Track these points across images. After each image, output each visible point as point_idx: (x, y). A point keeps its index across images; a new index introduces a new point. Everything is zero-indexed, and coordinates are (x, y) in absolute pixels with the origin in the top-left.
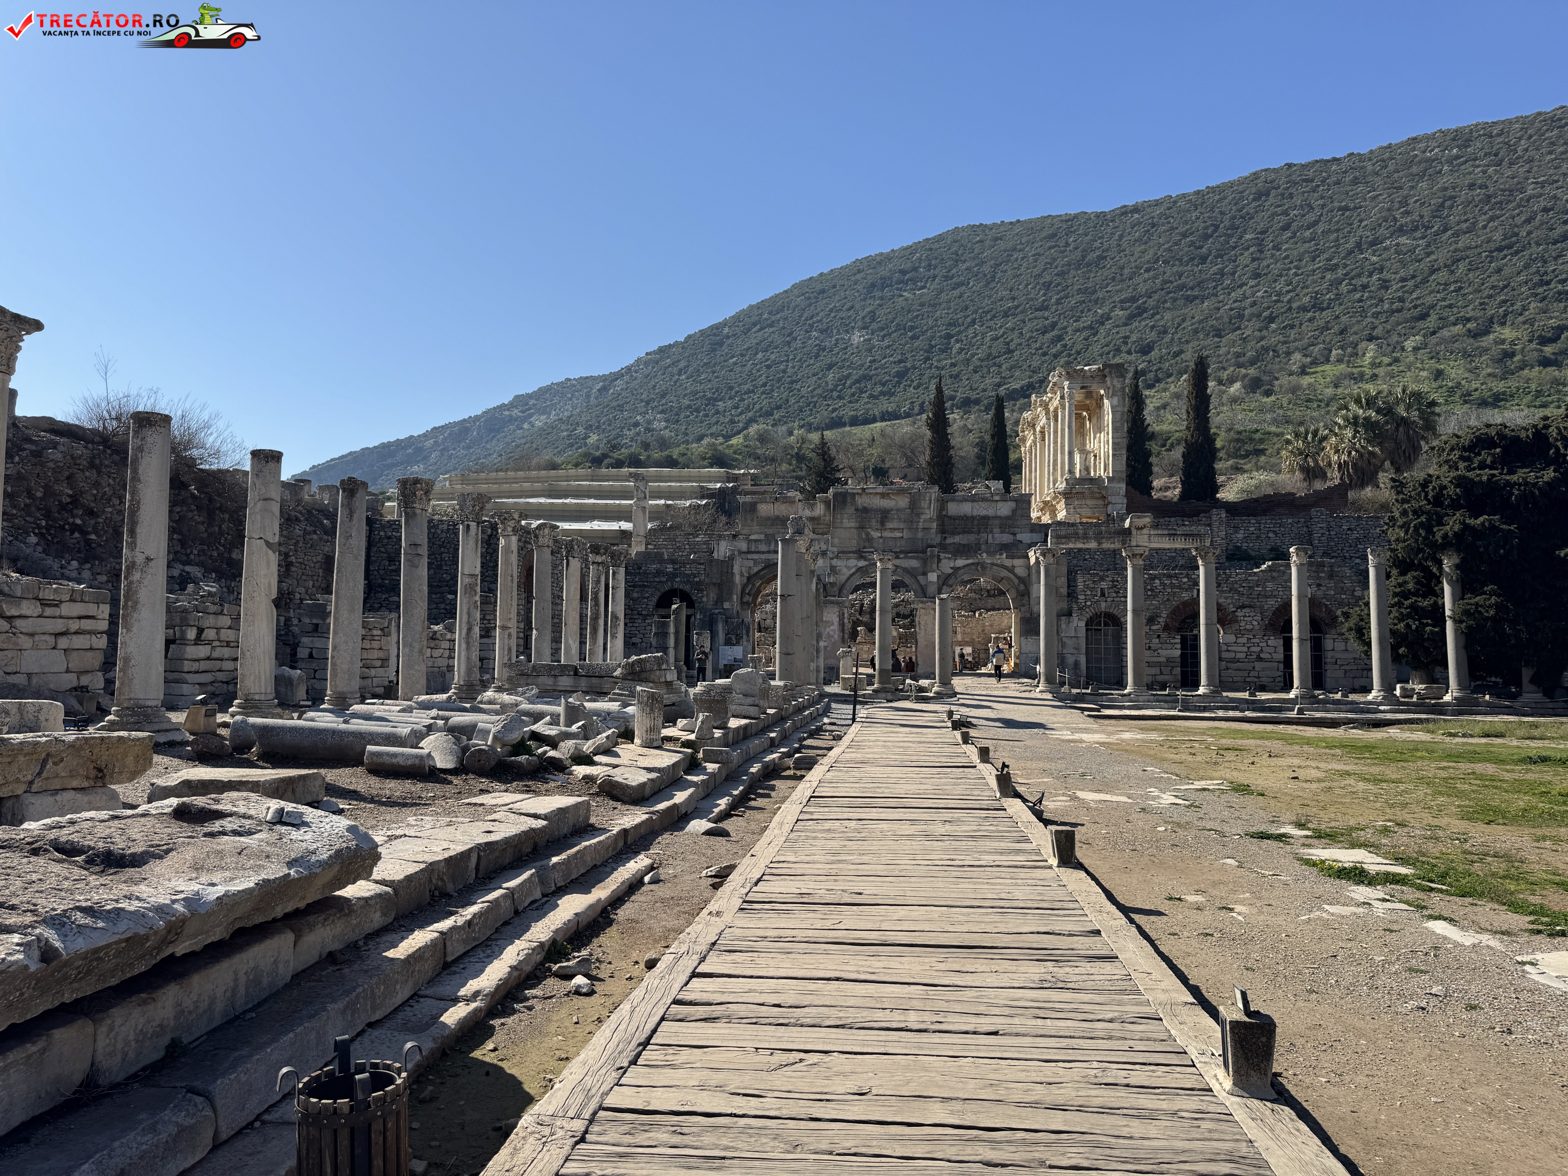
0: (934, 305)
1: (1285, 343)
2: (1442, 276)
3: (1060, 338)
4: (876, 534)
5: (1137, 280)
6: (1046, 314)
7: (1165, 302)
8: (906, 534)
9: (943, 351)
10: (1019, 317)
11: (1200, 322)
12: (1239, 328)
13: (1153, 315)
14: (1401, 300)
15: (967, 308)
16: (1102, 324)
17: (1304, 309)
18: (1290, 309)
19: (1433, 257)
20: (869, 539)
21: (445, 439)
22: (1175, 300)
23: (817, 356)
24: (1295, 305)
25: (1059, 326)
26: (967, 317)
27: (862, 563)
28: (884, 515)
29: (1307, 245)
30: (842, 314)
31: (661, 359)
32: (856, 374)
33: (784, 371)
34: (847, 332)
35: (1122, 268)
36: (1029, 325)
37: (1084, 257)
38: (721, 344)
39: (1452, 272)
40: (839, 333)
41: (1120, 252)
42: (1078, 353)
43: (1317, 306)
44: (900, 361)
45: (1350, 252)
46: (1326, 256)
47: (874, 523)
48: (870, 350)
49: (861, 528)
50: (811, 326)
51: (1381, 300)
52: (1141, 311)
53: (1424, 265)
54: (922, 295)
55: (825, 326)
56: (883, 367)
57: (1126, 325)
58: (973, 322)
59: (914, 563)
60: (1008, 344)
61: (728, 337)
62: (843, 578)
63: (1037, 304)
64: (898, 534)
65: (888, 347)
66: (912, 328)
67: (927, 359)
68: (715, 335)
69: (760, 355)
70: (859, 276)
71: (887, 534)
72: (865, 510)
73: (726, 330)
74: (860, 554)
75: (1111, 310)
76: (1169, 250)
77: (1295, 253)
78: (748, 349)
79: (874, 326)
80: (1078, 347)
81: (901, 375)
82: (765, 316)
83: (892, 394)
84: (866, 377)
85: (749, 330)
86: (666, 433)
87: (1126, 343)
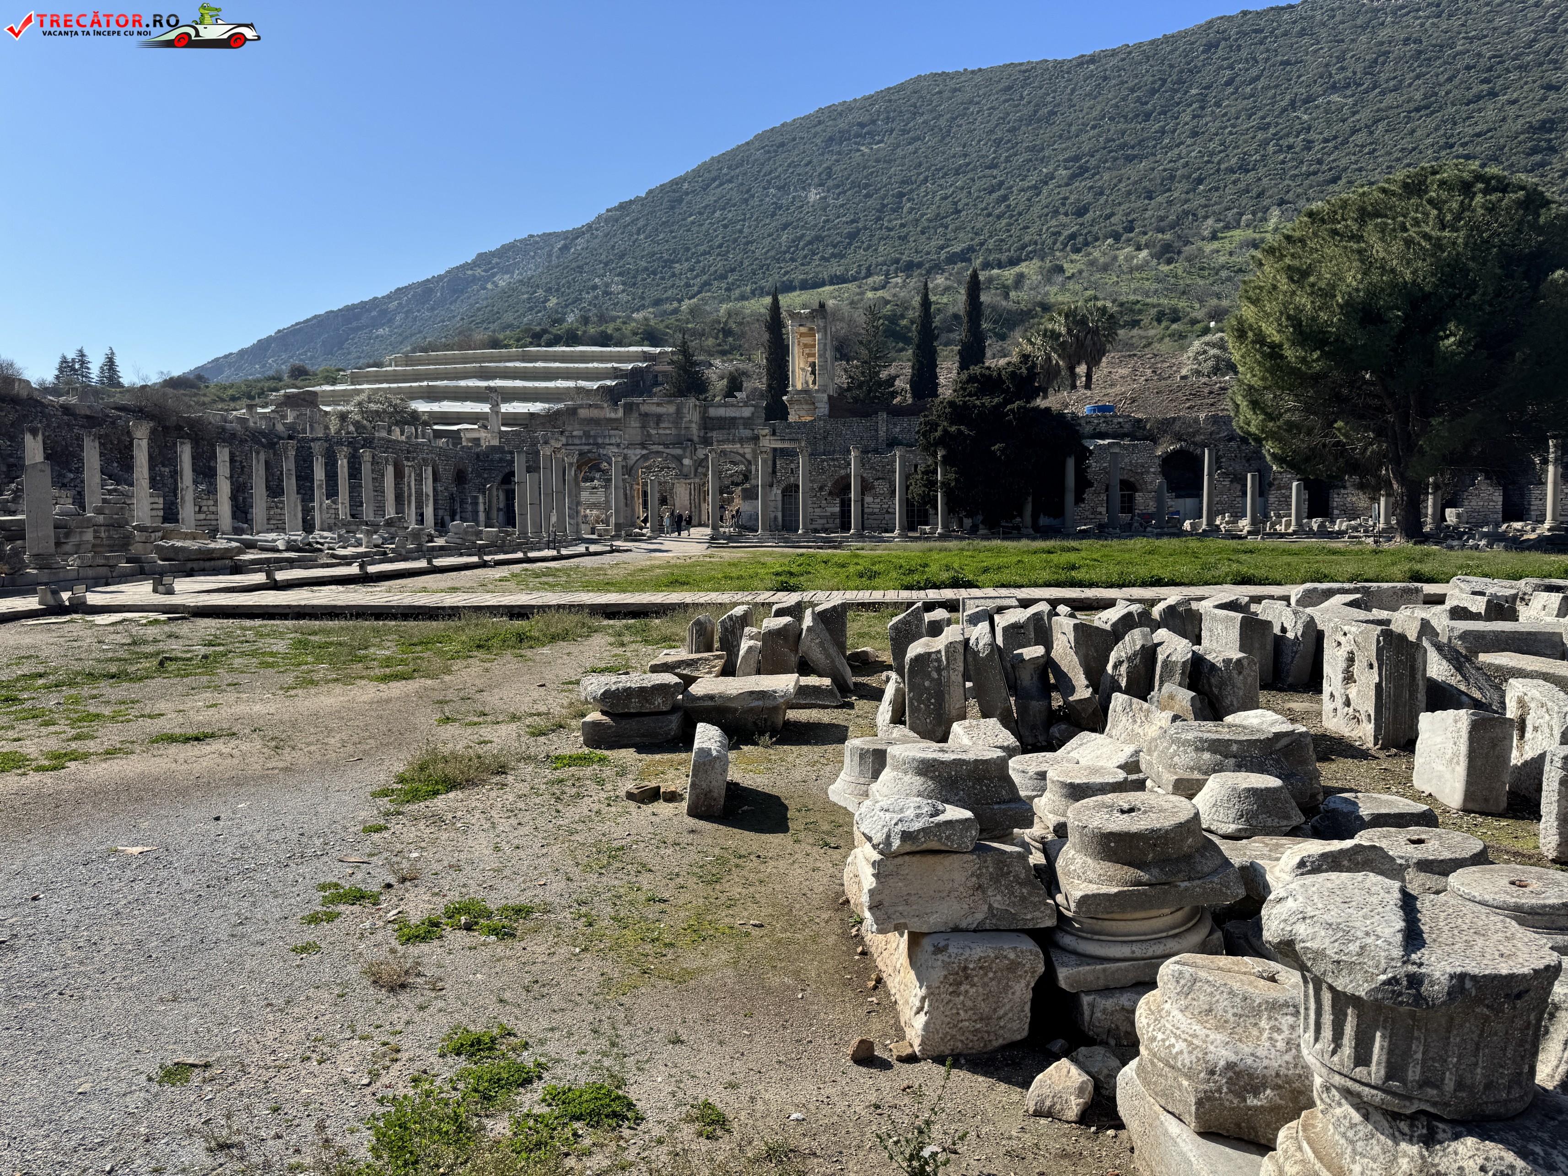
0: (889, 162)
1: (1206, 206)
2: (1360, 138)
3: (1005, 198)
4: (653, 432)
5: (1084, 137)
6: (995, 172)
7: (1106, 161)
8: (673, 432)
9: (894, 211)
10: (970, 175)
11: (1135, 183)
12: (1169, 190)
13: (1093, 175)
14: (1320, 162)
15: (920, 165)
16: (1046, 183)
17: (1232, 171)
18: (1218, 170)
19: (1357, 117)
20: (649, 435)
21: (409, 300)
22: (1115, 159)
23: (773, 215)
24: (1223, 166)
25: (1006, 185)
26: (919, 174)
27: (644, 452)
28: (659, 418)
29: (1245, 102)
30: (799, 170)
31: (621, 216)
32: (810, 235)
33: (741, 231)
34: (804, 189)
35: (1070, 125)
36: (978, 184)
37: (1036, 112)
38: (680, 200)
39: (1372, 133)
40: (796, 190)
41: (1071, 107)
42: (1020, 214)
43: (1244, 168)
44: (852, 221)
45: (1284, 110)
46: (1260, 114)
47: (652, 424)
48: (824, 210)
49: (643, 427)
50: (769, 182)
51: (1302, 162)
52: (1084, 170)
53: (1346, 127)
54: (878, 150)
55: (782, 182)
56: (835, 227)
57: (1067, 185)
58: (926, 180)
59: (678, 452)
60: (956, 203)
61: (687, 194)
63: (988, 161)
65: (842, 206)
66: (867, 186)
67: (879, 219)
68: (674, 191)
69: (718, 214)
71: (661, 431)
72: (646, 415)
73: (686, 186)
74: (643, 446)
75: (1056, 170)
76: (1116, 106)
77: (1233, 110)
78: (705, 207)
79: (830, 183)
80: (1021, 208)
81: (852, 236)
82: (725, 171)
83: (842, 256)
84: (819, 239)
85: (708, 186)
86: (624, 297)
87: (1064, 204)
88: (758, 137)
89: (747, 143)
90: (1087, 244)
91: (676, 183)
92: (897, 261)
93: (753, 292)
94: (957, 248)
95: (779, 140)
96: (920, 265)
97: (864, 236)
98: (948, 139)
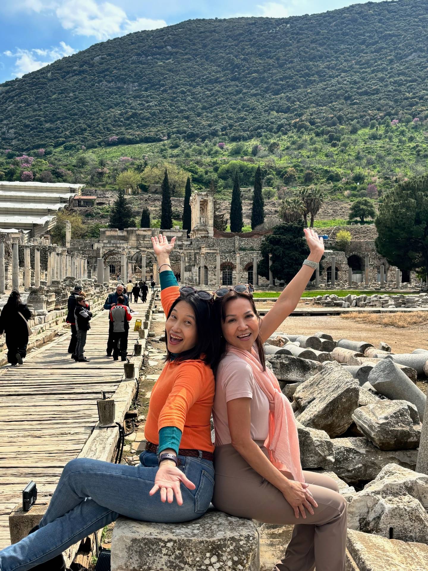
4: (142, 242)
20: (140, 243)
27: (138, 251)
28: (144, 236)
47: (141, 239)
48: (139, 97)
49: (138, 240)
62: (132, 255)
64: (148, 242)
71: (145, 242)
72: (139, 235)
74: (137, 248)
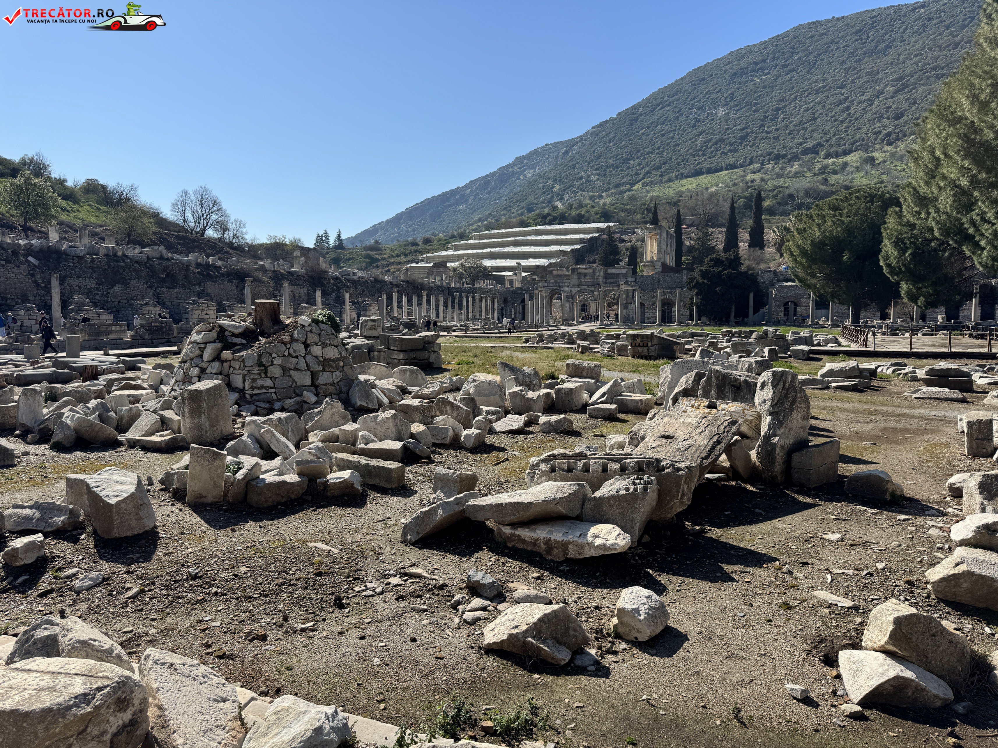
0: (772, 87)
3: (848, 108)
5: (908, 63)
7: (922, 79)
9: (772, 120)
10: (826, 94)
13: (911, 90)
15: (793, 88)
16: (878, 97)
21: (476, 188)
22: (928, 78)
23: (694, 125)
25: (850, 99)
26: (791, 95)
30: (713, 96)
31: (600, 132)
32: (716, 138)
33: (672, 138)
34: (715, 108)
36: (831, 99)
38: (636, 120)
40: (710, 109)
44: (744, 128)
48: (727, 121)
50: (693, 105)
52: (905, 86)
54: (766, 80)
55: (701, 105)
56: (733, 133)
57: (892, 97)
58: (796, 98)
60: (814, 114)
61: (641, 115)
63: (839, 83)
66: (756, 104)
67: (762, 126)
68: (633, 114)
69: (659, 126)
70: (728, 67)
73: (641, 110)
75: (885, 87)
78: (652, 123)
79: (732, 104)
80: (857, 115)
81: (743, 138)
82: (666, 98)
83: (735, 151)
84: (721, 140)
85: (655, 109)
86: (598, 183)
87: (887, 112)
88: (690, 74)
89: (682, 79)
90: (898, 139)
91: (635, 107)
92: (770, 154)
93: (676, 177)
94: (810, 144)
95: (702, 76)
96: (784, 156)
97: (751, 138)
98: (814, 69)
